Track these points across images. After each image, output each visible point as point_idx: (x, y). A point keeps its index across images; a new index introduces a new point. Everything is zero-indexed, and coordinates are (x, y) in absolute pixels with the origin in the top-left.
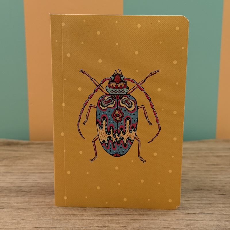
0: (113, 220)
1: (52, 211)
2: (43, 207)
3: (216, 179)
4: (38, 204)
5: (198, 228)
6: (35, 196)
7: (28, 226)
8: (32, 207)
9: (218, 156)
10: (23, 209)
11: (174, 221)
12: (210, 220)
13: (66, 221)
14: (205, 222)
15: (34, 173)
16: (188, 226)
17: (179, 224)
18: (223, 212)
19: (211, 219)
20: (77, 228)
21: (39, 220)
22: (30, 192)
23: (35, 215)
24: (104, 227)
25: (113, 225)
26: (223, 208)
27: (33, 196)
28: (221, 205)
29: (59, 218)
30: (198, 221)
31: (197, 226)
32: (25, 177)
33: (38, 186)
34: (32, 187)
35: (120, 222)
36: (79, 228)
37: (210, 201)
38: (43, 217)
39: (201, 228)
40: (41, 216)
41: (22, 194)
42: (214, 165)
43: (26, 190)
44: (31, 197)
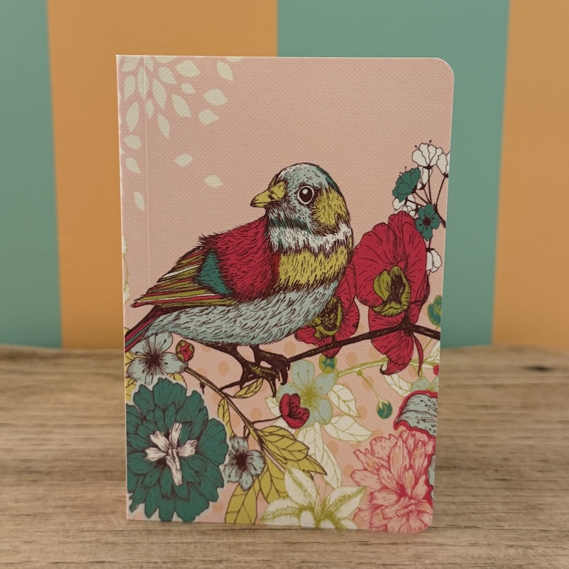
0: (240, 544)
1: (96, 522)
2: (77, 510)
3: (489, 443)
4: (66, 503)
5: (443, 564)
6: (61, 485)
7: (35, 559)
8: (51, 510)
9: (495, 387)
10: (28, 517)
11: (387, 546)
12: (472, 545)
13: (129, 547)
14: (461, 548)
15: (63, 426)
16: (419, 558)
17: (398, 554)
18: (503, 524)
19: (473, 542)
20: (152, 565)
21: (64, 543)
22: (49, 473)
23: (57, 531)
24: (218, 561)
25: (240, 558)
26: (504, 514)
27: (56, 482)
28: (500, 507)
29: (112, 539)
30: (442, 547)
31: (440, 559)
32: (42, 437)
33: (70, 458)
34: (57, 460)
35: (257, 548)
36: (158, 565)
37: (473, 495)
38: (74, 535)
39: (449, 564)
40: (70, 533)
41: (30, 479)
42: (486, 407)
43: (40, 470)
44: (51, 485)
